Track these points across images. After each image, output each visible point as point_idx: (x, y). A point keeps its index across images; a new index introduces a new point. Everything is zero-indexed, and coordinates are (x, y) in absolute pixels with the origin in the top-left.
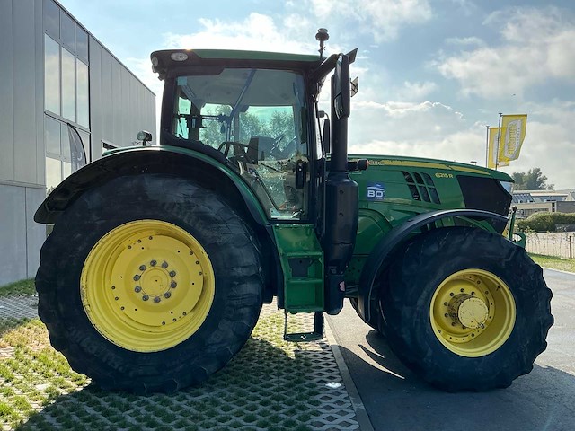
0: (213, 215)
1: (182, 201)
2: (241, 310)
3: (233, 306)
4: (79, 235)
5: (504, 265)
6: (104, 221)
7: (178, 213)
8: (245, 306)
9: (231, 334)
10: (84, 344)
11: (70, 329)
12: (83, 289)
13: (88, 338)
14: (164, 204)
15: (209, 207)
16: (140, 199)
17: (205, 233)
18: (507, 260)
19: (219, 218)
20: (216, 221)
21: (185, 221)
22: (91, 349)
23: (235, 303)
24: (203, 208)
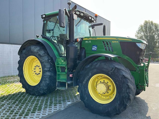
0: (41, 55)
1: (36, 51)
2: (46, 79)
3: (44, 77)
5: (110, 73)
6: (26, 56)
7: (36, 54)
8: (47, 78)
9: (45, 84)
12: (24, 70)
14: (34, 52)
15: (41, 53)
16: (30, 51)
17: (40, 59)
18: (111, 72)
19: (42, 55)
20: (42, 56)
23: (45, 77)
24: (40, 53)
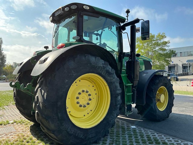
0: (110, 71)
4: (67, 80)
6: (76, 74)
7: (100, 71)
10: (69, 130)
11: (63, 124)
13: (70, 127)
14: (96, 67)
15: (109, 68)
16: (89, 65)
17: (109, 78)
19: (112, 72)
20: (111, 74)
21: (103, 74)
22: (71, 132)
23: (117, 103)
